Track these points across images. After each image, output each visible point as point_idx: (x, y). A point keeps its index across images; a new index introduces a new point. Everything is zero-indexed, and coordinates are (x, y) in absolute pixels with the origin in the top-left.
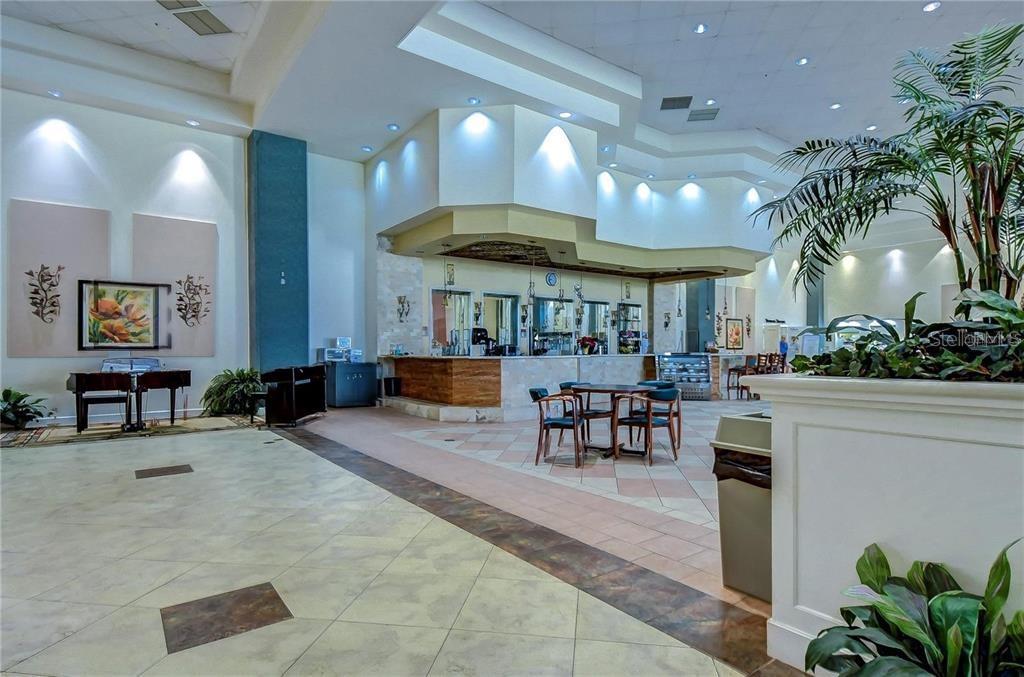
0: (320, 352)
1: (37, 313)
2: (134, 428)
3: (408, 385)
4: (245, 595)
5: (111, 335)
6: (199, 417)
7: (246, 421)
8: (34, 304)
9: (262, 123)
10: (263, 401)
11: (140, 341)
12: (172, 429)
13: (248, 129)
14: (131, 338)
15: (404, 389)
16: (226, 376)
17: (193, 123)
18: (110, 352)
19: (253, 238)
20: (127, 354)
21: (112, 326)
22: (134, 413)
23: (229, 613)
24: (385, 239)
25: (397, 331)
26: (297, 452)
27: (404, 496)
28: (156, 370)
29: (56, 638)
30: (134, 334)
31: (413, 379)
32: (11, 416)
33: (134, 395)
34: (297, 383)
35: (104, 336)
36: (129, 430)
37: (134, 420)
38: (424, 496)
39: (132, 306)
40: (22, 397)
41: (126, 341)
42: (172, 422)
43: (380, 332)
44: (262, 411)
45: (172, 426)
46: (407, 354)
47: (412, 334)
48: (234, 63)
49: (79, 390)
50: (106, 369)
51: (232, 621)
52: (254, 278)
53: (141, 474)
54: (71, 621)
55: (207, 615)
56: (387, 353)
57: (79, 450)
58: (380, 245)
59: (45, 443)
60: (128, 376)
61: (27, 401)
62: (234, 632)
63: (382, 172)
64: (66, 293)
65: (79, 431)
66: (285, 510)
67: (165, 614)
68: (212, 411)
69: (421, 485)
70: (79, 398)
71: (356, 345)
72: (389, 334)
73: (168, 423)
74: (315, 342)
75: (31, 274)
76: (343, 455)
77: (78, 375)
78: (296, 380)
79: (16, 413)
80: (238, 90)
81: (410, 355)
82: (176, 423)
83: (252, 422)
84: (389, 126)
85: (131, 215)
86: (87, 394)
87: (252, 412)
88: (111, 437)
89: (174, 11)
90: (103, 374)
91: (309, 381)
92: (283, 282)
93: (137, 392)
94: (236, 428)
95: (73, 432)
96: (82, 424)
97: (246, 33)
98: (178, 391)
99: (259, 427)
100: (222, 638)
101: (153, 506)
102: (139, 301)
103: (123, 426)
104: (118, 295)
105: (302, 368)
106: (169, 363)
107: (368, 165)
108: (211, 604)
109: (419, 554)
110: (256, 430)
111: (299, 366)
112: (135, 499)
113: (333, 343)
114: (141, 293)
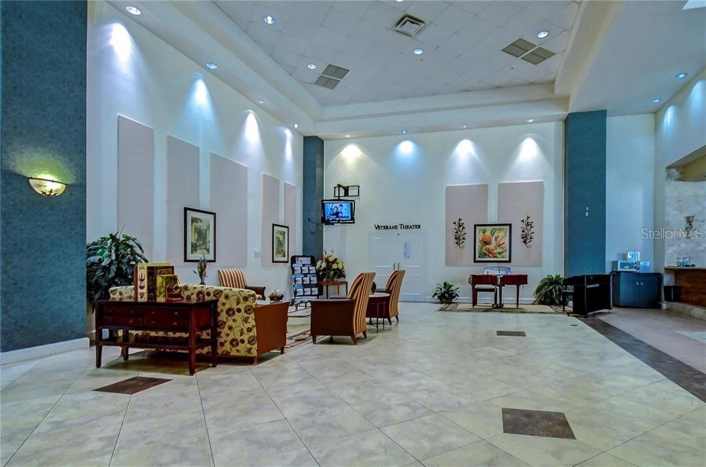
0: (615, 263)
1: (457, 243)
2: (498, 307)
3: (688, 293)
4: (547, 416)
5: (488, 254)
6: (533, 304)
7: (560, 309)
8: (456, 238)
9: (574, 107)
10: (571, 297)
11: (503, 257)
12: (517, 310)
13: (564, 113)
14: (498, 256)
15: (683, 296)
16: (549, 279)
17: (531, 121)
18: (488, 263)
19: (567, 187)
20: (496, 264)
21: (489, 249)
22: (498, 298)
23: (537, 423)
24: (673, 171)
25: (683, 245)
26: (591, 334)
27: (678, 382)
28: (509, 274)
29: (457, 406)
30: (499, 253)
31: (694, 288)
32: (447, 295)
33: (498, 287)
34: (588, 286)
35: (485, 254)
36: (496, 308)
37: (498, 303)
38: (697, 386)
39: (498, 237)
40: (451, 286)
41: (495, 257)
42: (518, 306)
43: (666, 248)
44: (571, 303)
45: (517, 308)
46: (693, 266)
47: (699, 248)
48: (556, 75)
49: (474, 284)
50: (485, 274)
51: (538, 427)
52: (567, 214)
53: (500, 333)
54: (464, 401)
55: (525, 420)
56: (674, 265)
57: (473, 316)
58: (669, 176)
59: (460, 311)
60: (495, 277)
61: (453, 288)
62: (539, 435)
63: (669, 116)
64: (469, 231)
65: (473, 306)
66: (579, 371)
67: (505, 411)
68: (540, 300)
69: (697, 376)
70: (473, 287)
71: (643, 257)
72: (674, 248)
73: (515, 306)
74: (610, 256)
75: (455, 223)
76: (628, 342)
77: (473, 276)
78: (587, 284)
79: (449, 294)
80: (559, 90)
81: (696, 267)
82: (520, 306)
83: (564, 310)
84: (677, 76)
85: (497, 185)
86: (477, 286)
87: (564, 303)
88: (487, 311)
89: (521, 57)
90: (483, 276)
91: (598, 285)
92: (587, 214)
93: (499, 286)
94: (554, 313)
95: (470, 306)
96: (475, 303)
97: (564, 51)
98: (521, 286)
99: (568, 314)
100: (532, 435)
101: (503, 351)
102: (501, 234)
103: (493, 305)
104: (492, 231)
105: (592, 276)
106: (515, 271)
107: (658, 113)
108: (528, 414)
109: (684, 430)
110: (566, 316)
111: (590, 274)
112: (497, 346)
113: (624, 256)
114: (503, 229)
